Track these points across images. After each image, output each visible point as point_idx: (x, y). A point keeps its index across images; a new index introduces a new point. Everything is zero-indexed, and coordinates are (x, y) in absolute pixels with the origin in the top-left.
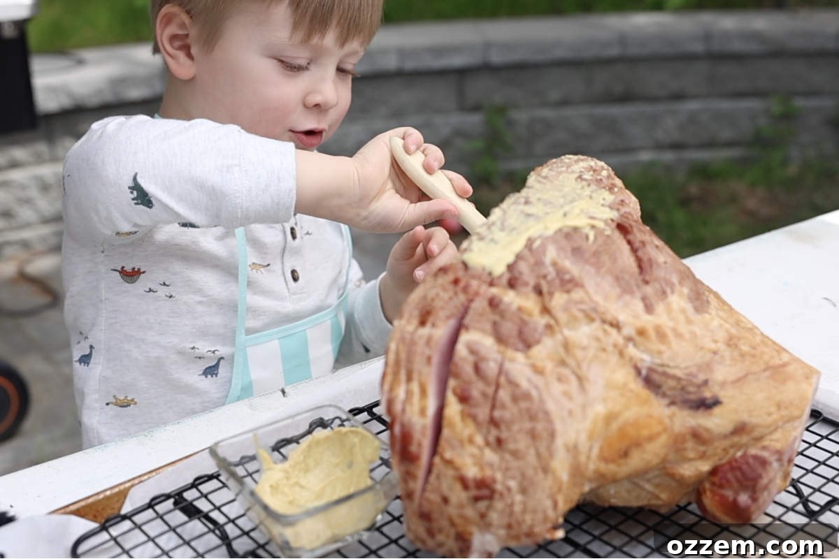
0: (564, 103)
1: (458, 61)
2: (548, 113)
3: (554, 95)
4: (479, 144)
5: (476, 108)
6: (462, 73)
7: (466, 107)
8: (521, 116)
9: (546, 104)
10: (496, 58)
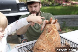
0: (70, 21)
1: (62, 18)
2: (69, 22)
3: (69, 21)
4: (63, 24)
5: (63, 22)
6: (62, 19)
7: (62, 21)
8: (66, 22)
9: (68, 21)
10: (65, 18)
